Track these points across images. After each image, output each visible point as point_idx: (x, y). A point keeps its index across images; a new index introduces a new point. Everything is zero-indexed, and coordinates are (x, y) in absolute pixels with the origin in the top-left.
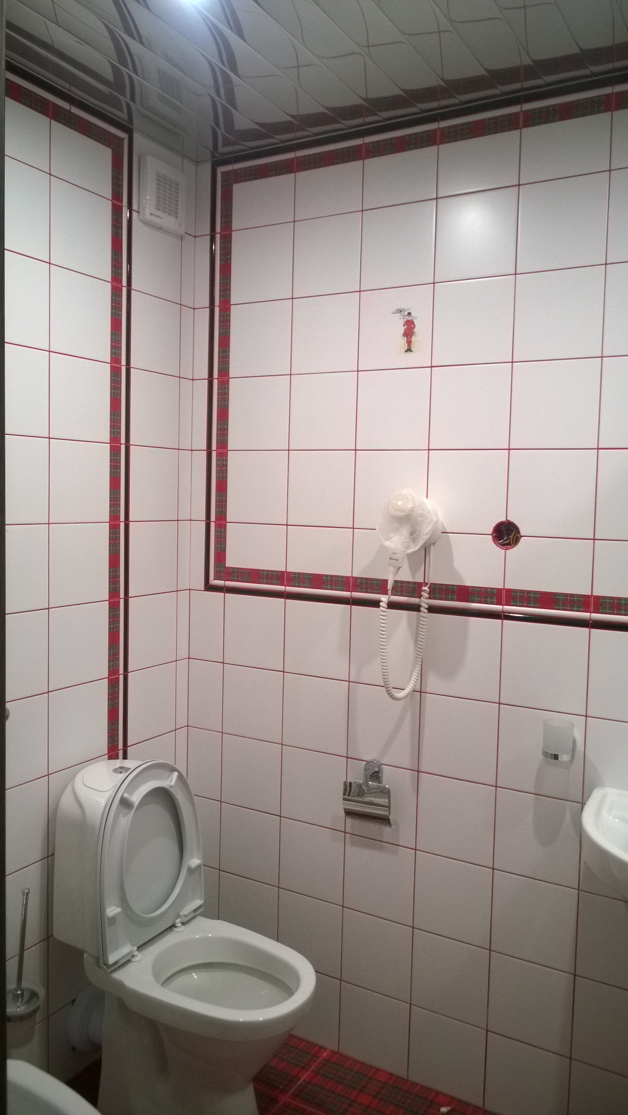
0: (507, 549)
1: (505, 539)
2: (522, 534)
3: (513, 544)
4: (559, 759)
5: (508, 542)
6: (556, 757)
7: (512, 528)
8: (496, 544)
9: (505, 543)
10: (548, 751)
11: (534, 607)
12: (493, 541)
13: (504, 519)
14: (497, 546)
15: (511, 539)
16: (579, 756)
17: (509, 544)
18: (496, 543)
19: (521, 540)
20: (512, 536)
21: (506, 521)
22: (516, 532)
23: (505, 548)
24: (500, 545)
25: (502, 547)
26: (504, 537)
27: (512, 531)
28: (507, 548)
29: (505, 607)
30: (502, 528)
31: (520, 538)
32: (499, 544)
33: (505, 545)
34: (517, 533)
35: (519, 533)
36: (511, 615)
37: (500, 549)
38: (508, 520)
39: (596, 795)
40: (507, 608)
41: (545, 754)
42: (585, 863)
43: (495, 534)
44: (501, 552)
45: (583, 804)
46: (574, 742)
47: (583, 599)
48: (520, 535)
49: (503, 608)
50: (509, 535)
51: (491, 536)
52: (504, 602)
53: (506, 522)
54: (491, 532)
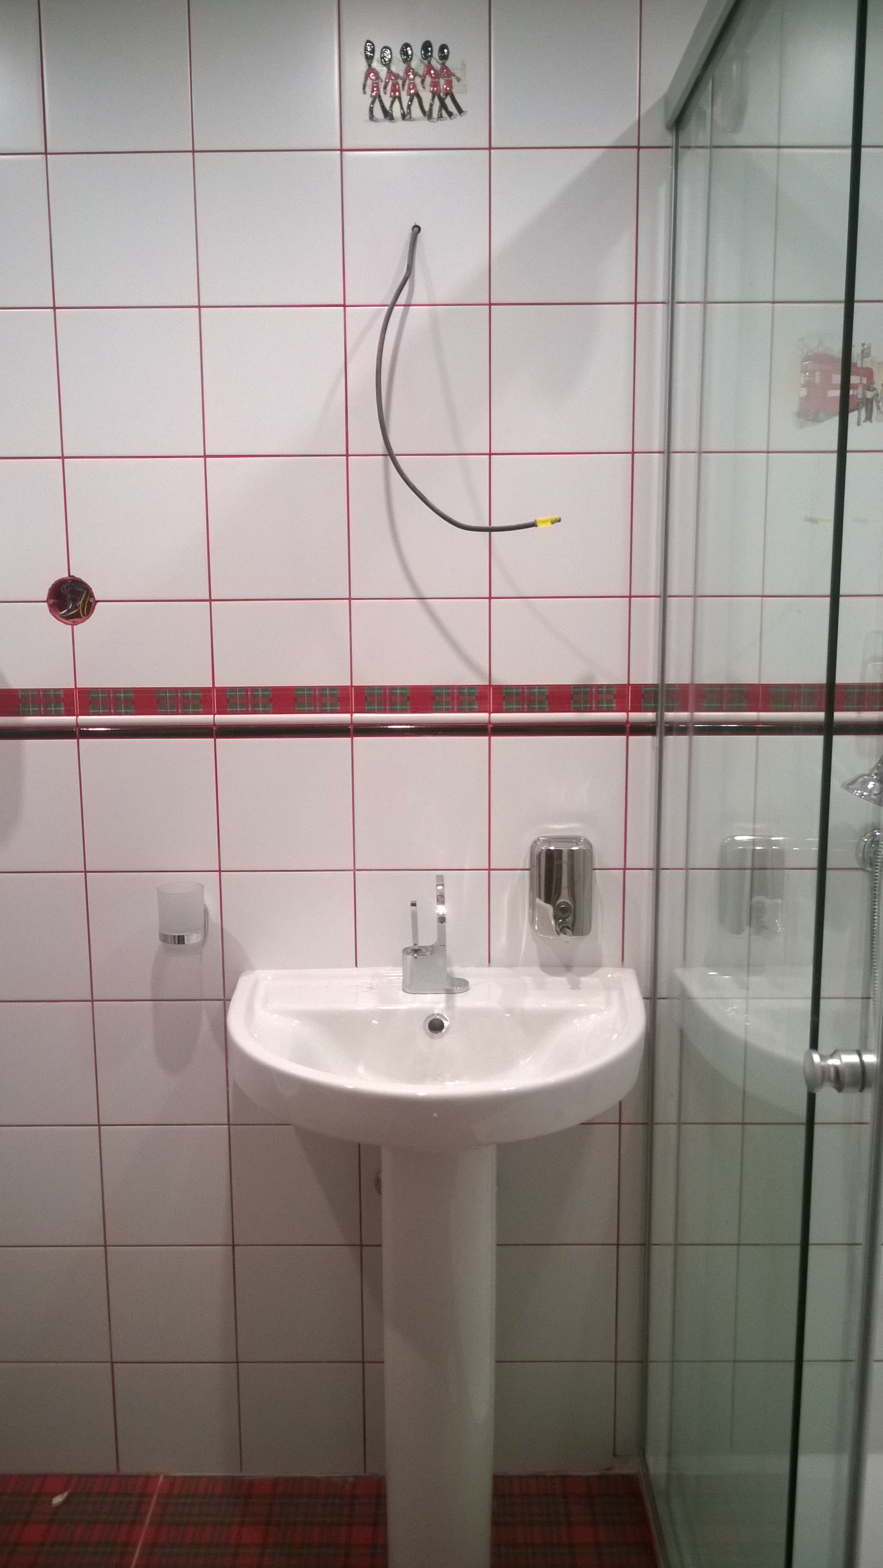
0: (76, 623)
1: (70, 607)
2: (97, 597)
3: (84, 616)
4: (186, 942)
5: (76, 612)
6: (181, 940)
7: (81, 590)
8: (55, 617)
9: (72, 614)
10: (167, 934)
11: (126, 714)
12: (50, 611)
13: (66, 575)
14: (58, 619)
15: (80, 608)
16: (214, 932)
17: (77, 615)
18: (56, 615)
19: (96, 607)
20: (81, 602)
21: (69, 578)
22: (87, 593)
23: (72, 623)
24: (63, 617)
25: (67, 621)
26: (69, 604)
27: (79, 594)
28: (74, 622)
29: (81, 718)
30: (63, 589)
31: (95, 605)
32: (61, 616)
33: (71, 618)
34: (89, 596)
35: (92, 596)
36: (90, 729)
37: (63, 624)
38: (73, 576)
39: (244, 984)
40: (83, 719)
41: (164, 938)
42: (235, 1085)
43: (52, 601)
44: (65, 629)
45: (226, 1000)
46: (206, 911)
47: (201, 694)
48: (94, 599)
49: (77, 719)
50: (75, 601)
51: (46, 604)
52: (77, 709)
53: (69, 580)
54: (45, 597)
